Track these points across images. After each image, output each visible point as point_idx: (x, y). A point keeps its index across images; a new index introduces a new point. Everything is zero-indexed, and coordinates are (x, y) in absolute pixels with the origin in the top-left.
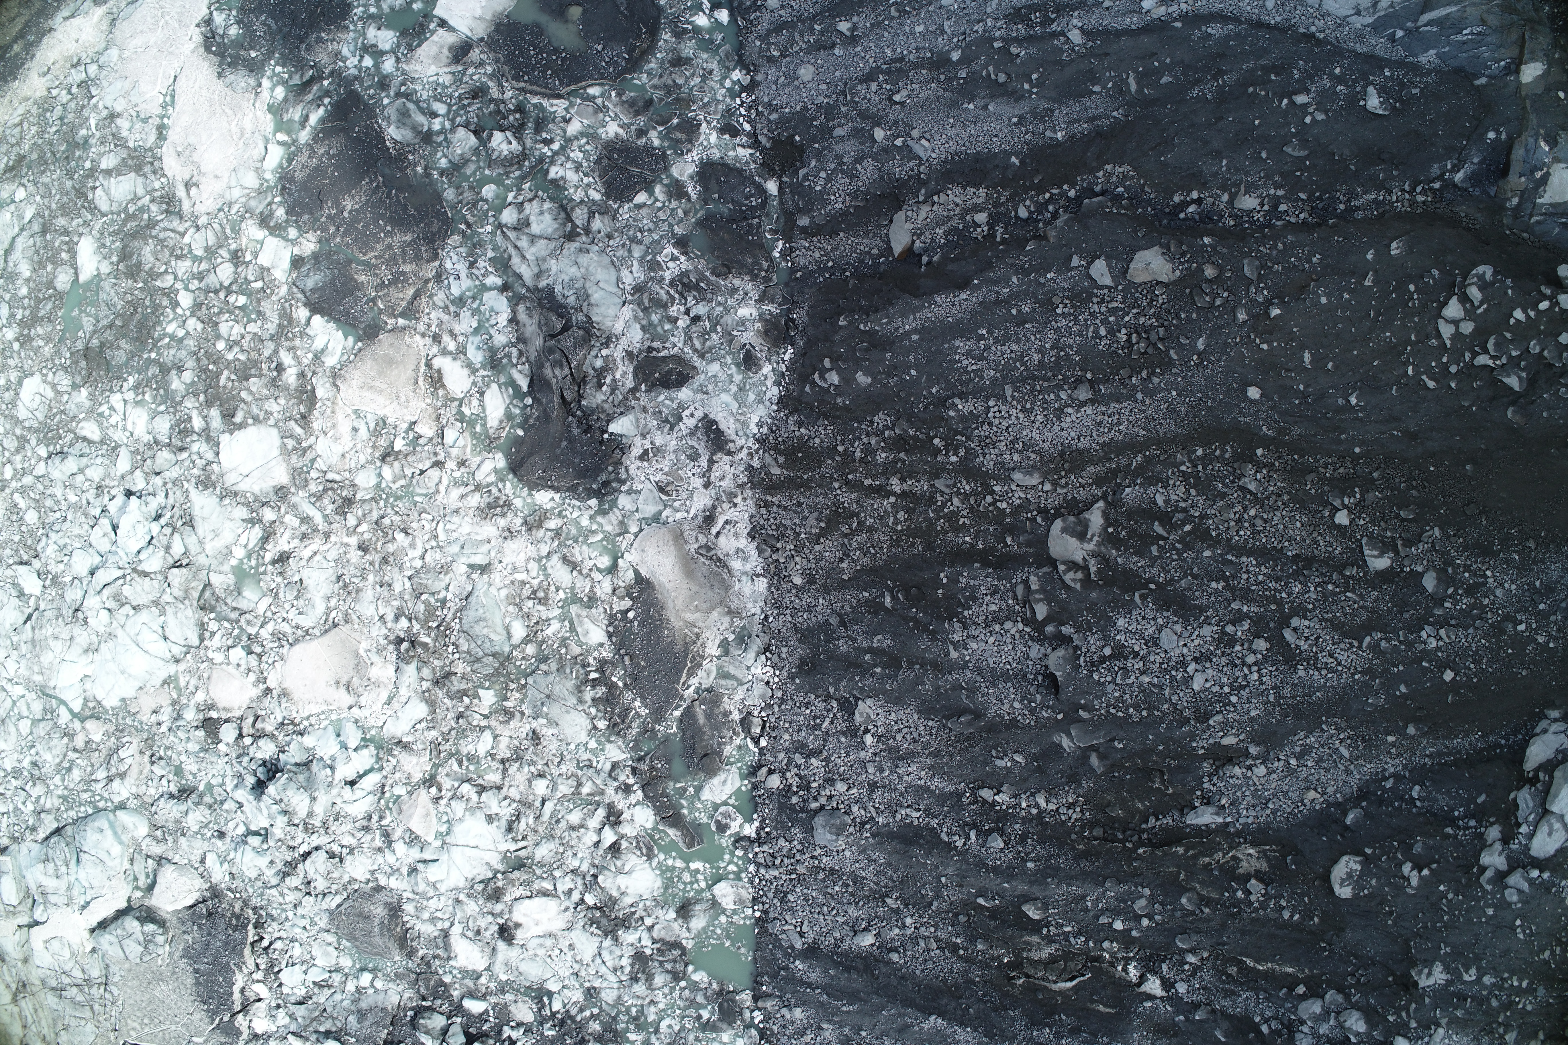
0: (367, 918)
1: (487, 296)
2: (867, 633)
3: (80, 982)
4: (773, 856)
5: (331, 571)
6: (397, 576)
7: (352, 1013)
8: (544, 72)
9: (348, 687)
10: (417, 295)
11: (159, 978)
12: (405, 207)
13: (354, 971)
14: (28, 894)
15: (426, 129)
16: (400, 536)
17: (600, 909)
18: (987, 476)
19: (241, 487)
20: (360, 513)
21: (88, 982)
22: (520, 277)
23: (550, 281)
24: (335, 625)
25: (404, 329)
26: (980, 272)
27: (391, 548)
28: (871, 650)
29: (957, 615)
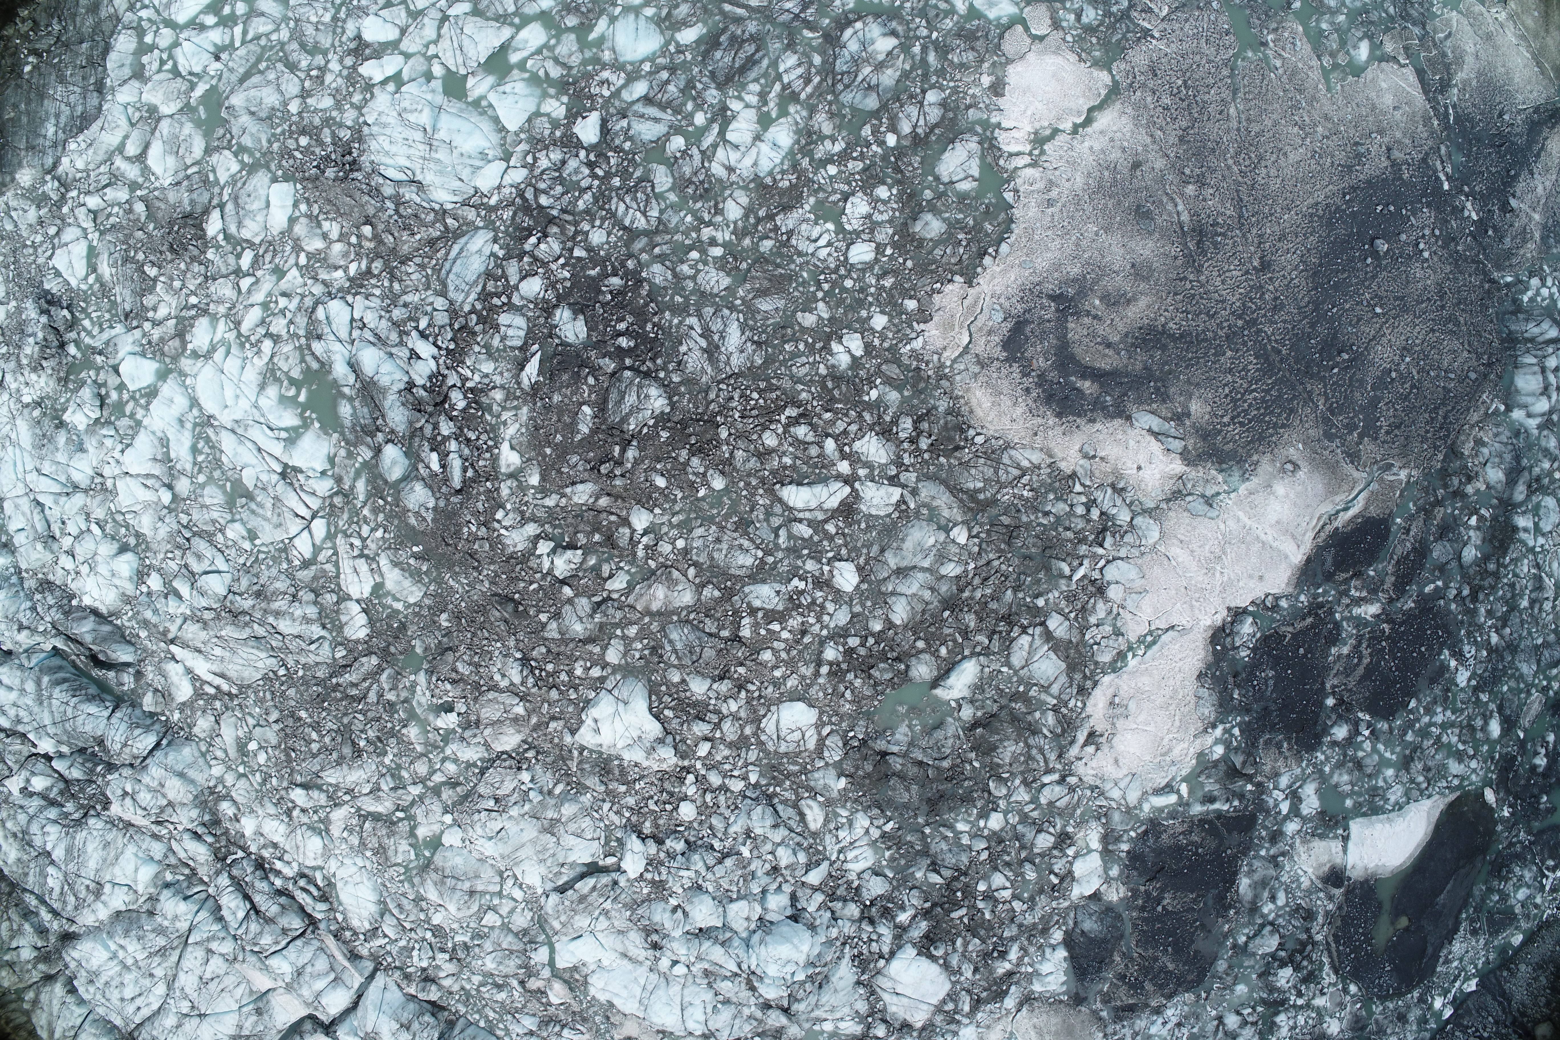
10: (1132, 1008)
25: (1100, 1019)
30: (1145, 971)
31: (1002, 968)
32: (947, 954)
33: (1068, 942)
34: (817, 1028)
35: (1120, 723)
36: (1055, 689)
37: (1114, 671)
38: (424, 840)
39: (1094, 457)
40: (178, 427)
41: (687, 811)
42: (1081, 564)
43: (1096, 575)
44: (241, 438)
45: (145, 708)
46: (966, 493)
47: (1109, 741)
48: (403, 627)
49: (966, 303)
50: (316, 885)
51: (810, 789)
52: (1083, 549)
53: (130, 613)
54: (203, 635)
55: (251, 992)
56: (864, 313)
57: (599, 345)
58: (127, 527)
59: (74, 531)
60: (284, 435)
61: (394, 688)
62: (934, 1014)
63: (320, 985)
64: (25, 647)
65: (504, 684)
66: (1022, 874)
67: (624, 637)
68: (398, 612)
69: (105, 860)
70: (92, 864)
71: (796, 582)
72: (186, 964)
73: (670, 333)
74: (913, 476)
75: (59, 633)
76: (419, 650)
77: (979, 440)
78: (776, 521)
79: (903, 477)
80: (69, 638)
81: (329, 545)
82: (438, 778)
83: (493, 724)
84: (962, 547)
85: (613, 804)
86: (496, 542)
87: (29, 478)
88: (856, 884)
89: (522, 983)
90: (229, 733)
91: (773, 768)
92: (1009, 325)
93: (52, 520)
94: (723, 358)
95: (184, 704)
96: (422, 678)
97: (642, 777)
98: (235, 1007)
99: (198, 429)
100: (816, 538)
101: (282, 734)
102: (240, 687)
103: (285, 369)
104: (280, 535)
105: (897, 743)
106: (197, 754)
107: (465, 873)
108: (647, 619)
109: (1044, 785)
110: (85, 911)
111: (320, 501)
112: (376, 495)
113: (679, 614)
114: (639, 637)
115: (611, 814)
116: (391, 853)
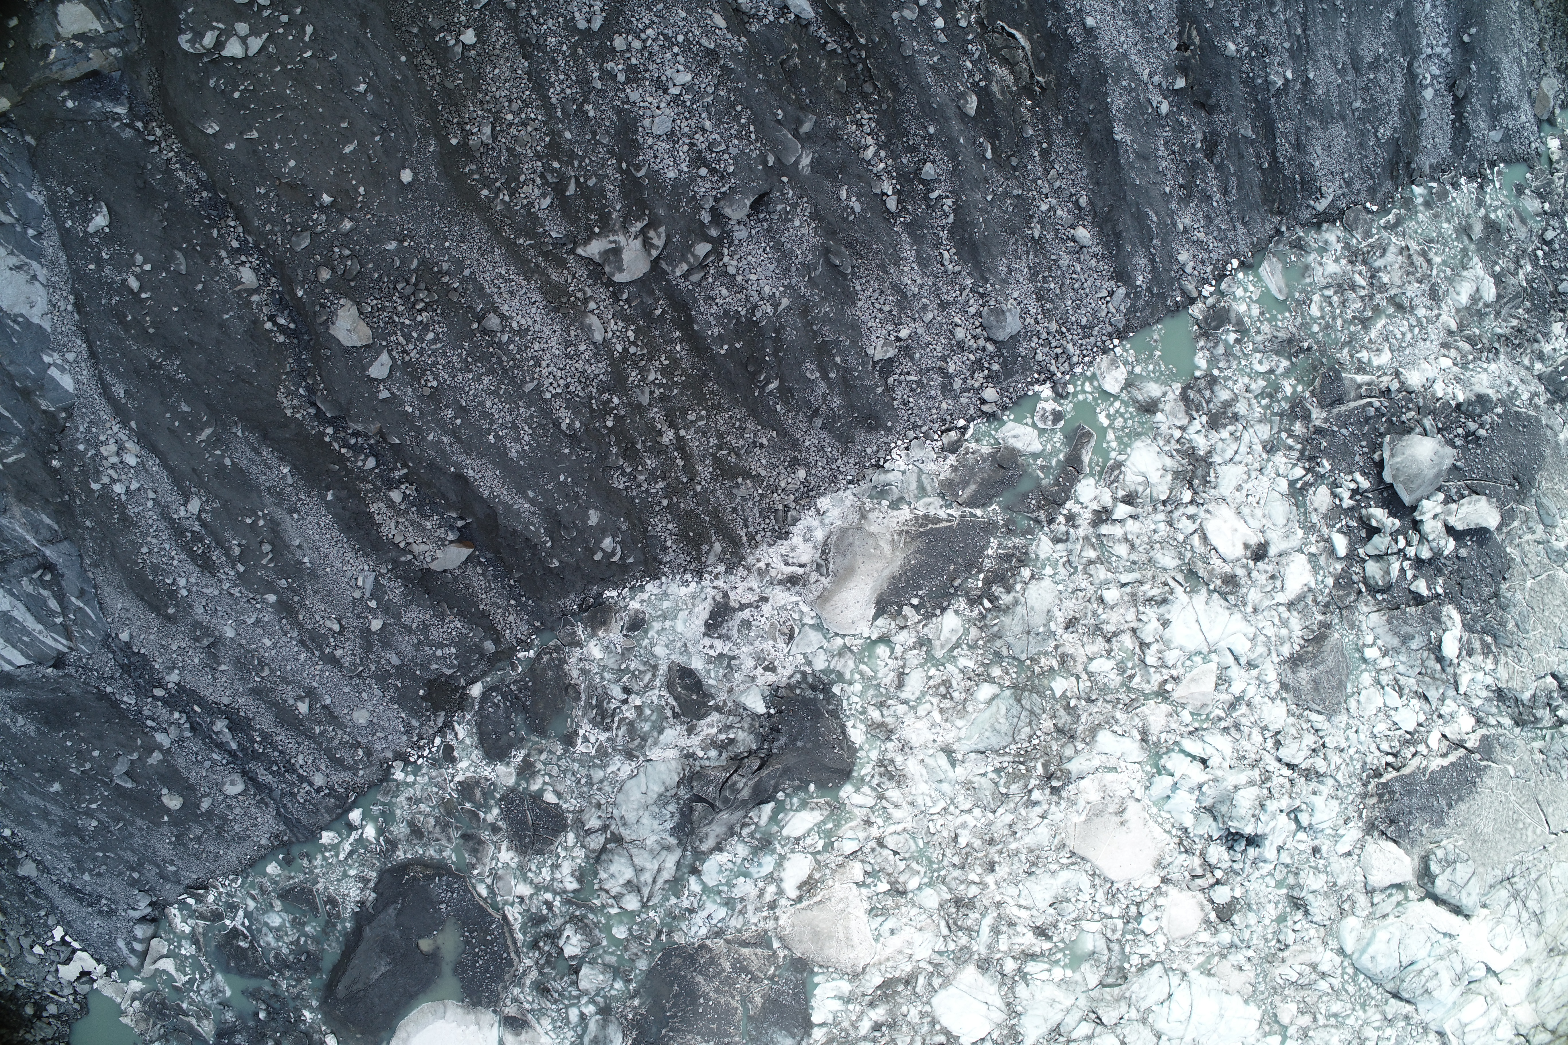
0: (1316, 683)
2: (812, 388)
3: (1519, 902)
4: (1057, 357)
5: (1028, 884)
7: (1408, 648)
8: (491, 942)
9: (1121, 812)
10: (745, 944)
11: (1475, 835)
12: (676, 996)
13: (1370, 667)
14: (1467, 991)
15: (598, 1017)
17: (1190, 483)
18: (613, 363)
19: (999, 1003)
21: (1515, 895)
23: (666, 836)
24: (1073, 854)
25: (780, 939)
26: (443, 471)
28: (825, 376)
29: (749, 320)
30: (729, 982)
31: (879, 1014)
32: (931, 1033)
33: (807, 1026)
62: (954, 974)
89: (1316, 1020)
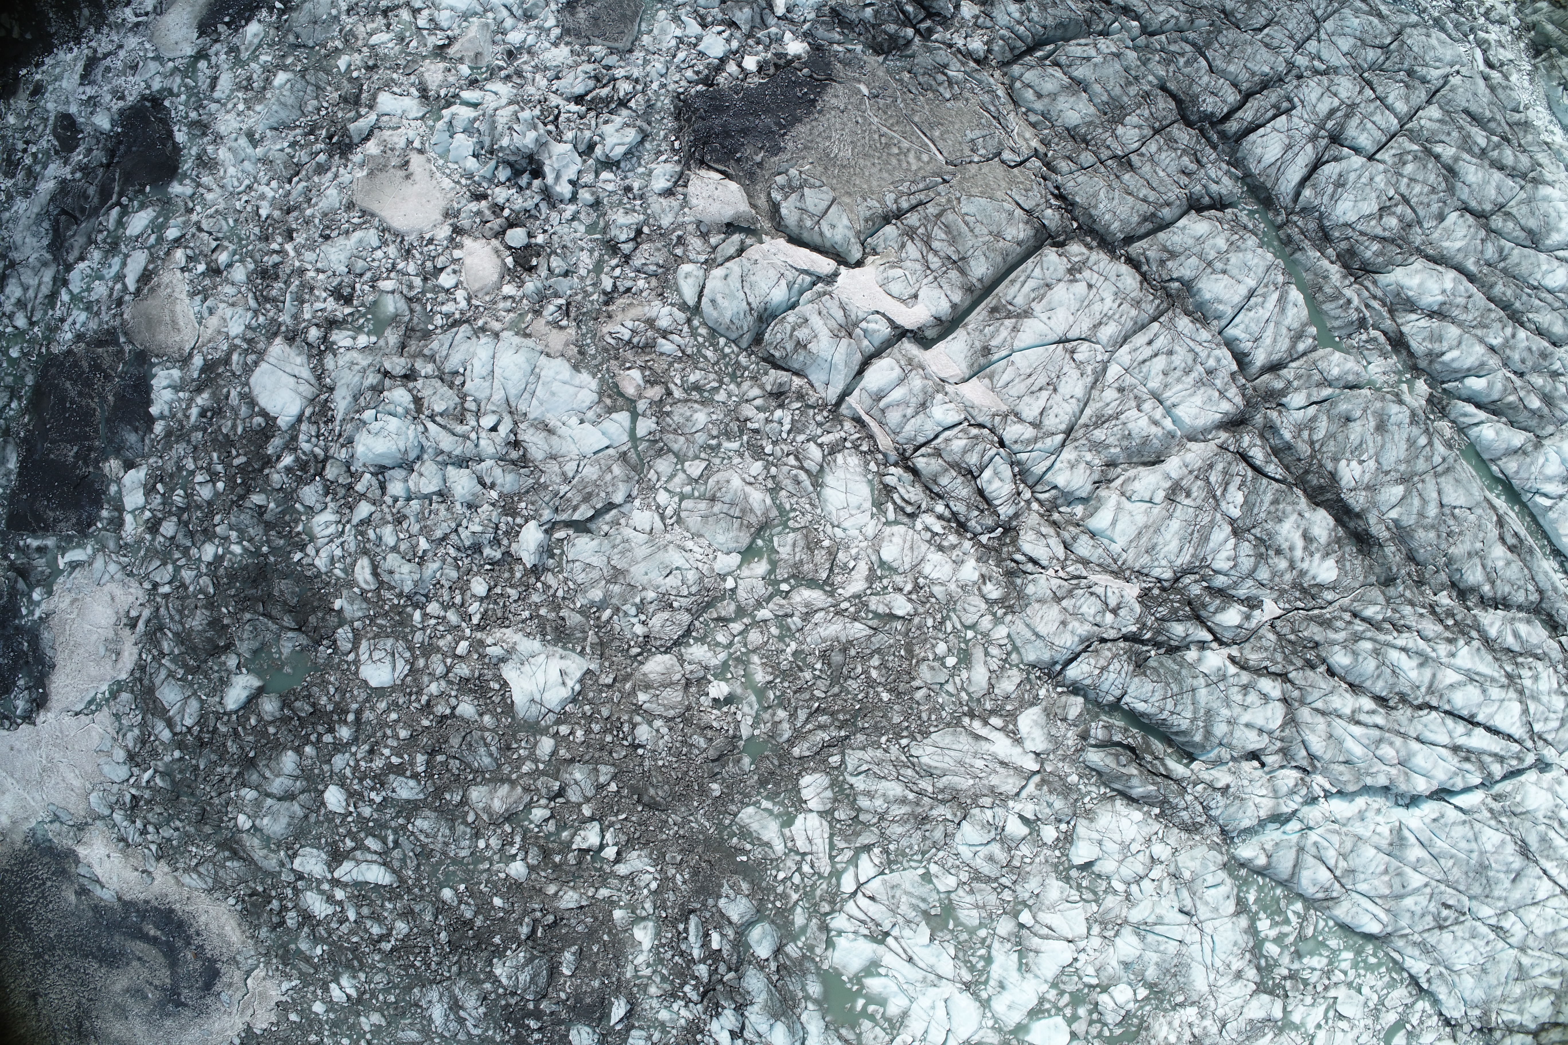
1: (76, 291)
5: (323, 247)
6: (294, 193)
9: (405, 165)
10: (100, 343)
11: (827, 159)
12: (53, 406)
16: (264, 212)
19: (308, 375)
20: (266, 259)
22: (55, 279)
23: (44, 252)
24: (364, 213)
25: (126, 334)
27: (277, 214)
30: (88, 383)
31: (204, 399)
32: (251, 417)
33: (151, 420)
34: (373, 339)
35: (111, 634)
36: (163, 673)
37: (119, 682)
38: (761, 558)
39: (143, 872)
40: (1006, 982)
41: (479, 586)
42: (148, 782)
43: (136, 771)
44: (931, 970)
45: (1080, 700)
46: (241, 858)
47: (119, 619)
48: (763, 783)
49: (251, 1011)
50: (894, 503)
51: (366, 600)
52: (147, 794)
53: (1086, 800)
54: (994, 780)
55: (991, 377)
56: (332, 1016)
57: (561, 1022)
58: (1079, 887)
59: (1146, 884)
60: (882, 971)
61: (776, 724)
62: (265, 352)
63: (897, 394)
64: (1225, 768)
65: (658, 723)
66: (187, 496)
67: (536, 761)
68: (767, 798)
69: (1158, 531)
70: (1175, 525)
71: (378, 799)
72: (1072, 407)
73: (495, 1023)
74: (283, 877)
75: (1177, 781)
76: (746, 760)
77: (232, 901)
78: (397, 854)
79: (292, 878)
80: (1167, 777)
81: (839, 866)
82: (736, 627)
83: (671, 684)
84: (241, 811)
85: (554, 595)
86: (659, 860)
87: (1197, 937)
88: (328, 499)
89: (669, 393)
90: (979, 675)
91: (401, 623)
92: (218, 987)
93: (1172, 896)
94: (445, 999)
95: (1032, 704)
96: (745, 731)
97: (523, 621)
98: (1016, 357)
99: (983, 979)
100: (362, 835)
101: (914, 674)
102: (958, 723)
103: (878, 1029)
104: (892, 878)
105: (290, 639)
106: (1023, 651)
107: (718, 521)
108: (514, 776)
109: (170, 583)
110: (1199, 463)
111: (846, 908)
112: (785, 910)
113: (484, 778)
114: (521, 760)
115: (555, 585)
116: (801, 543)
